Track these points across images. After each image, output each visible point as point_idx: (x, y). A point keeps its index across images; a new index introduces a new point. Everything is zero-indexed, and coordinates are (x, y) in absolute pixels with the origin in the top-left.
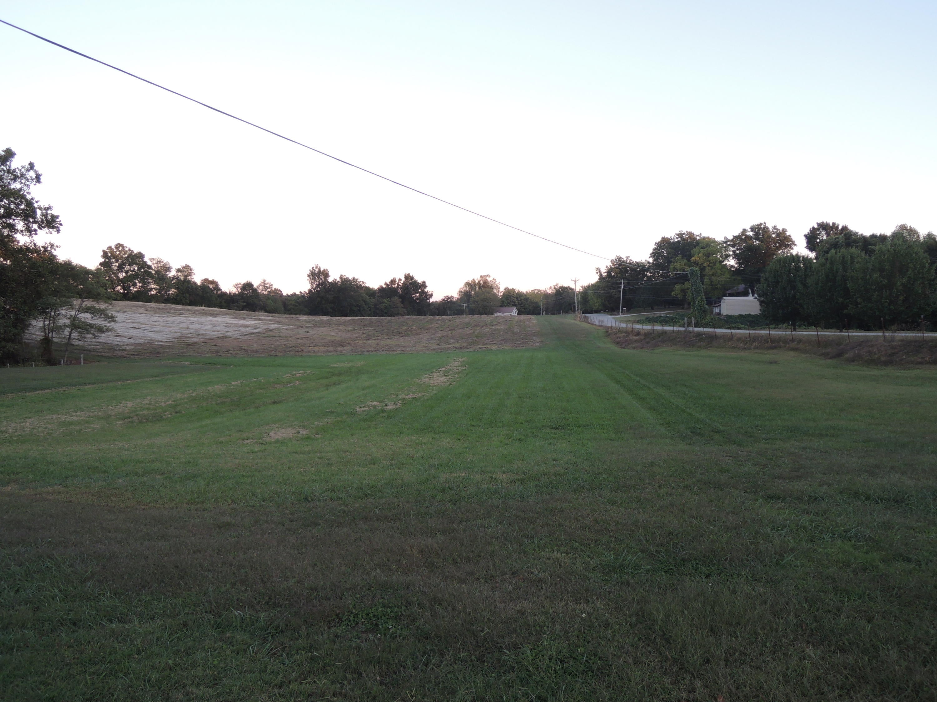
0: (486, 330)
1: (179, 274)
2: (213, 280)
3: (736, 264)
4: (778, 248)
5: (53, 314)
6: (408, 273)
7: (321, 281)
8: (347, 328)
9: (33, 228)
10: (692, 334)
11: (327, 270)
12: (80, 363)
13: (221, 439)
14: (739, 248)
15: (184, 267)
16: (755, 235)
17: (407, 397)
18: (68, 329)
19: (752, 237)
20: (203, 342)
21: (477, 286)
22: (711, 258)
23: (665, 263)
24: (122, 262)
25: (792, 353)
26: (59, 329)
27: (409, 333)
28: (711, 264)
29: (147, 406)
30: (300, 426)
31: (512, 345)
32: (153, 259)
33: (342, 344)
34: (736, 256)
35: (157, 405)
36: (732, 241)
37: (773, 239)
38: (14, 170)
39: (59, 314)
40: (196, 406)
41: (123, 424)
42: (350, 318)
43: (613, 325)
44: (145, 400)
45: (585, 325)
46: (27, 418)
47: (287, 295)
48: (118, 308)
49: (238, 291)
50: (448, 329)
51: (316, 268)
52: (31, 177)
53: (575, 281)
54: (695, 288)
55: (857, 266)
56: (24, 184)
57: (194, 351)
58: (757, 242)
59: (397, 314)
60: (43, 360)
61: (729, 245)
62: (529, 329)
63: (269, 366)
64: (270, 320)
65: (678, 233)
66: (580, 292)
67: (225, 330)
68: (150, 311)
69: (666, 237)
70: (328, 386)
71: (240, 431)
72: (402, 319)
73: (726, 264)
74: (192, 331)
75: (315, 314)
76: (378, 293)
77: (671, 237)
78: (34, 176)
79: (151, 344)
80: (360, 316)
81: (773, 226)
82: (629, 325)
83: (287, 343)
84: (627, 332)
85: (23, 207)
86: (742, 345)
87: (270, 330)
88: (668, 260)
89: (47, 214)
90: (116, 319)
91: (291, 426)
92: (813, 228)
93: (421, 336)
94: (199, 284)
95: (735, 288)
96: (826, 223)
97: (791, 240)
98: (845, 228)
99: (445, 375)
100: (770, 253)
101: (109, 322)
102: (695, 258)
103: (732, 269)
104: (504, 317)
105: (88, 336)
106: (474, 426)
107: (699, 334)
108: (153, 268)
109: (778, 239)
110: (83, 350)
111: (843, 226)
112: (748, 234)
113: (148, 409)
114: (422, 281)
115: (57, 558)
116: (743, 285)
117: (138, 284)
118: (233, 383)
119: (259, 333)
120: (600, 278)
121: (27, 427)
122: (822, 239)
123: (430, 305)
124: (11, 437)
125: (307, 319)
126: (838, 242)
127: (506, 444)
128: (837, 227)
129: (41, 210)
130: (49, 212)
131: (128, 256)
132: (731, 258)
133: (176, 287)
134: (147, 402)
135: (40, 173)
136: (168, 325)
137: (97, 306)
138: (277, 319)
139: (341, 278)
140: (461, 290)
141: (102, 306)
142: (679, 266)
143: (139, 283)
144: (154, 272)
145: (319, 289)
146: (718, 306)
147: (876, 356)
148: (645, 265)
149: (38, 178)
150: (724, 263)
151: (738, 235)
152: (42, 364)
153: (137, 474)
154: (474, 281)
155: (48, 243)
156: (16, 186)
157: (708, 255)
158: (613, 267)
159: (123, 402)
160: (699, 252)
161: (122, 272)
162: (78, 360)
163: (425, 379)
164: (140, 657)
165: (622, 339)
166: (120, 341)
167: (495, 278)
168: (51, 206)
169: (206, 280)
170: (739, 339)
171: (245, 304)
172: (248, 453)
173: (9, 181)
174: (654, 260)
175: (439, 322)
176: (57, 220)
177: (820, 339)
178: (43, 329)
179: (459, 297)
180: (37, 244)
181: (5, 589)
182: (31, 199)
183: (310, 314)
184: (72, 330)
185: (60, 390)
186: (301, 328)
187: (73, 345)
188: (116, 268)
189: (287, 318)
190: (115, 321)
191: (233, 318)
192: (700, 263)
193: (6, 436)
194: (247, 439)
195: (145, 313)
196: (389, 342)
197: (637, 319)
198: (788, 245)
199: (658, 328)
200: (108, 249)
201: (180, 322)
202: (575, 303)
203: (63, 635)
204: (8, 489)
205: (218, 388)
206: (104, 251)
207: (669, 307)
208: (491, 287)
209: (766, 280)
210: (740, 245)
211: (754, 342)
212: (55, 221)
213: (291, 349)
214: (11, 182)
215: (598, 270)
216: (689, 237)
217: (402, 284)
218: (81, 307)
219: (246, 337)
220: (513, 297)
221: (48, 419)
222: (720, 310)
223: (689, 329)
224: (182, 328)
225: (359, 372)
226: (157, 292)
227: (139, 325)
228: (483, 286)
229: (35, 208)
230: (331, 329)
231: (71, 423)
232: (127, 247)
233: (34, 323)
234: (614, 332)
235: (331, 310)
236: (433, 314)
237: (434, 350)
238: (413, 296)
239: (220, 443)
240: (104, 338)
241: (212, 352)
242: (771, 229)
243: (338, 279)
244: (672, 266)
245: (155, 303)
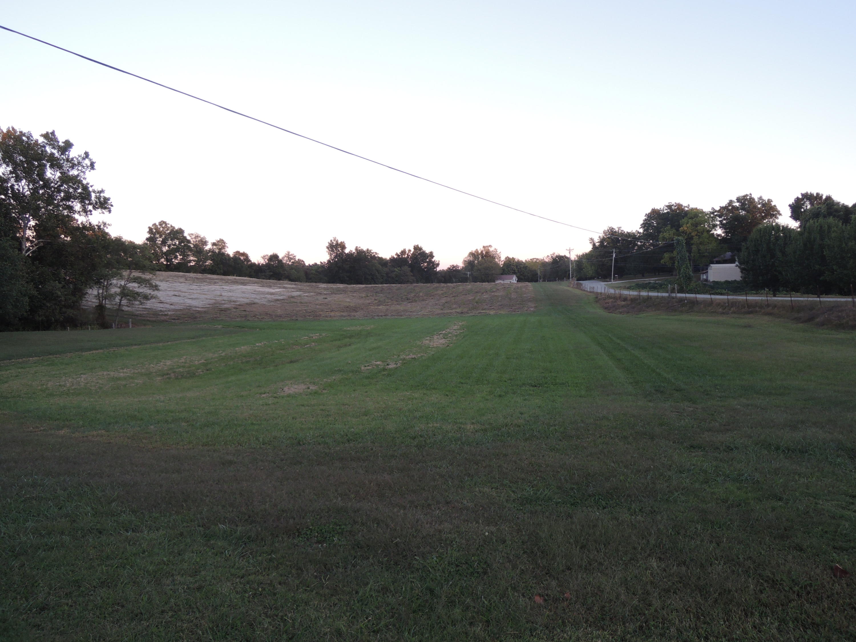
0: (486, 296)
1: (214, 247)
2: (244, 252)
3: (723, 233)
4: (764, 218)
5: (106, 283)
6: (416, 244)
7: (338, 253)
8: (361, 295)
9: (88, 209)
10: (675, 300)
11: (344, 242)
12: (129, 326)
13: (242, 393)
14: (725, 218)
15: (218, 241)
16: (741, 205)
17: (407, 357)
18: (118, 296)
19: (738, 207)
20: (234, 308)
21: (480, 256)
22: (699, 228)
23: (655, 233)
24: (165, 237)
25: (766, 318)
26: (111, 297)
27: (417, 299)
28: (698, 234)
29: (183, 364)
30: (311, 383)
31: (508, 310)
32: (192, 234)
33: (355, 309)
34: (723, 226)
35: (191, 363)
36: (719, 211)
37: (759, 209)
38: (72, 159)
39: (111, 284)
40: (225, 364)
41: (161, 380)
42: (364, 286)
43: (603, 291)
44: (182, 359)
45: (577, 292)
46: (82, 374)
47: (309, 265)
48: (162, 278)
49: (266, 262)
50: (452, 295)
51: (334, 241)
52: (86, 164)
53: (570, 251)
54: (681, 256)
55: (833, 235)
56: (81, 171)
57: (226, 315)
58: (743, 212)
59: (407, 282)
60: (98, 324)
61: (716, 215)
62: (525, 295)
63: (290, 329)
64: (293, 288)
65: (667, 204)
66: (575, 260)
67: (253, 297)
68: (189, 280)
69: (656, 208)
70: (339, 347)
71: (259, 386)
72: (410, 286)
73: (713, 233)
74: (225, 298)
75: (333, 282)
76: (390, 262)
77: (660, 208)
78: (89, 164)
79: (189, 309)
80: (374, 284)
81: (759, 197)
82: (617, 291)
83: (307, 308)
84: (615, 298)
85: (80, 191)
86: (720, 310)
87: (293, 297)
88: (658, 230)
89: (100, 197)
90: (160, 288)
91: (303, 382)
92: (798, 198)
93: (427, 302)
94: (231, 256)
95: (722, 256)
96: (811, 193)
97: (776, 210)
98: (829, 198)
99: (444, 338)
100: (756, 222)
101: (154, 291)
102: (684, 228)
103: (719, 238)
104: (503, 285)
105: (136, 303)
106: (462, 383)
107: (681, 300)
108: (192, 242)
109: (763, 209)
110: (132, 315)
111: (827, 196)
112: (734, 204)
113: (184, 367)
114: (430, 251)
115: (93, 485)
116: (730, 253)
117: (179, 257)
118: (257, 344)
119: (283, 300)
120: (593, 247)
121: (82, 382)
122: (806, 209)
123: (436, 273)
124: (69, 390)
125: (326, 286)
126: (820, 211)
127: (487, 400)
128: (821, 197)
129: (95, 194)
130: (102, 195)
131: (170, 232)
132: (718, 227)
133: (212, 259)
134: (183, 361)
135: (94, 161)
136: (204, 293)
137: (143, 276)
138: (299, 287)
139: (356, 249)
140: (466, 259)
141: (147, 276)
142: (668, 235)
143: (180, 255)
144: (192, 246)
145: (337, 260)
146: (705, 273)
147: (845, 321)
148: (636, 235)
149: (92, 166)
150: (712, 232)
151: (724, 205)
152: (97, 327)
153: (167, 422)
154: (477, 251)
155: (101, 222)
156: (74, 172)
157: (696, 225)
158: (606, 237)
159: (163, 361)
160: (687, 223)
161: (165, 246)
162: (127, 323)
163: (426, 342)
164: (144, 555)
165: (610, 304)
166: (163, 307)
167: (496, 248)
168: (104, 189)
169: (238, 252)
170: (718, 304)
171: (272, 273)
172: (263, 405)
173: (67, 168)
174: (644, 231)
175: (444, 289)
176: (109, 202)
177: (793, 304)
178: (98, 297)
179: (464, 266)
180: (92, 223)
181: (51, 506)
182: (87, 184)
183: (329, 282)
184: (122, 298)
185: (111, 350)
186: (319, 295)
187: (123, 311)
188: (160, 242)
189: (308, 286)
190: (158, 290)
191: (260, 286)
192: (688, 233)
193: (65, 389)
194: (264, 394)
195: (185, 283)
196: (398, 307)
197: (627, 286)
198: (774, 215)
199: (644, 293)
200: (153, 226)
201: (215, 290)
202: (569, 271)
203: (90, 540)
204: (62, 432)
205: (244, 349)
206: (149, 227)
207: (659, 274)
208: (493, 256)
209: (747, 248)
210: (726, 215)
211: (732, 307)
212: (107, 203)
213: (310, 314)
214: (69, 170)
215: (592, 240)
216: (678, 208)
217: (412, 254)
218: (129, 277)
219: (272, 303)
220: (513, 265)
221: (100, 375)
222: (707, 277)
223: (672, 295)
224: (216, 295)
225: (369, 334)
226: (195, 264)
227: (180, 293)
228: (485, 256)
229: (90, 192)
230: (347, 296)
231: (118, 379)
232: (169, 224)
233: (90, 291)
234: (603, 298)
235: (347, 279)
236: (439, 282)
237: (438, 314)
238: (422, 265)
239: (241, 396)
240: (149, 304)
241: (242, 317)
242: (756, 200)
243: (354, 251)
244: (661, 236)
245: (193, 273)
